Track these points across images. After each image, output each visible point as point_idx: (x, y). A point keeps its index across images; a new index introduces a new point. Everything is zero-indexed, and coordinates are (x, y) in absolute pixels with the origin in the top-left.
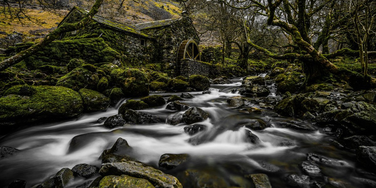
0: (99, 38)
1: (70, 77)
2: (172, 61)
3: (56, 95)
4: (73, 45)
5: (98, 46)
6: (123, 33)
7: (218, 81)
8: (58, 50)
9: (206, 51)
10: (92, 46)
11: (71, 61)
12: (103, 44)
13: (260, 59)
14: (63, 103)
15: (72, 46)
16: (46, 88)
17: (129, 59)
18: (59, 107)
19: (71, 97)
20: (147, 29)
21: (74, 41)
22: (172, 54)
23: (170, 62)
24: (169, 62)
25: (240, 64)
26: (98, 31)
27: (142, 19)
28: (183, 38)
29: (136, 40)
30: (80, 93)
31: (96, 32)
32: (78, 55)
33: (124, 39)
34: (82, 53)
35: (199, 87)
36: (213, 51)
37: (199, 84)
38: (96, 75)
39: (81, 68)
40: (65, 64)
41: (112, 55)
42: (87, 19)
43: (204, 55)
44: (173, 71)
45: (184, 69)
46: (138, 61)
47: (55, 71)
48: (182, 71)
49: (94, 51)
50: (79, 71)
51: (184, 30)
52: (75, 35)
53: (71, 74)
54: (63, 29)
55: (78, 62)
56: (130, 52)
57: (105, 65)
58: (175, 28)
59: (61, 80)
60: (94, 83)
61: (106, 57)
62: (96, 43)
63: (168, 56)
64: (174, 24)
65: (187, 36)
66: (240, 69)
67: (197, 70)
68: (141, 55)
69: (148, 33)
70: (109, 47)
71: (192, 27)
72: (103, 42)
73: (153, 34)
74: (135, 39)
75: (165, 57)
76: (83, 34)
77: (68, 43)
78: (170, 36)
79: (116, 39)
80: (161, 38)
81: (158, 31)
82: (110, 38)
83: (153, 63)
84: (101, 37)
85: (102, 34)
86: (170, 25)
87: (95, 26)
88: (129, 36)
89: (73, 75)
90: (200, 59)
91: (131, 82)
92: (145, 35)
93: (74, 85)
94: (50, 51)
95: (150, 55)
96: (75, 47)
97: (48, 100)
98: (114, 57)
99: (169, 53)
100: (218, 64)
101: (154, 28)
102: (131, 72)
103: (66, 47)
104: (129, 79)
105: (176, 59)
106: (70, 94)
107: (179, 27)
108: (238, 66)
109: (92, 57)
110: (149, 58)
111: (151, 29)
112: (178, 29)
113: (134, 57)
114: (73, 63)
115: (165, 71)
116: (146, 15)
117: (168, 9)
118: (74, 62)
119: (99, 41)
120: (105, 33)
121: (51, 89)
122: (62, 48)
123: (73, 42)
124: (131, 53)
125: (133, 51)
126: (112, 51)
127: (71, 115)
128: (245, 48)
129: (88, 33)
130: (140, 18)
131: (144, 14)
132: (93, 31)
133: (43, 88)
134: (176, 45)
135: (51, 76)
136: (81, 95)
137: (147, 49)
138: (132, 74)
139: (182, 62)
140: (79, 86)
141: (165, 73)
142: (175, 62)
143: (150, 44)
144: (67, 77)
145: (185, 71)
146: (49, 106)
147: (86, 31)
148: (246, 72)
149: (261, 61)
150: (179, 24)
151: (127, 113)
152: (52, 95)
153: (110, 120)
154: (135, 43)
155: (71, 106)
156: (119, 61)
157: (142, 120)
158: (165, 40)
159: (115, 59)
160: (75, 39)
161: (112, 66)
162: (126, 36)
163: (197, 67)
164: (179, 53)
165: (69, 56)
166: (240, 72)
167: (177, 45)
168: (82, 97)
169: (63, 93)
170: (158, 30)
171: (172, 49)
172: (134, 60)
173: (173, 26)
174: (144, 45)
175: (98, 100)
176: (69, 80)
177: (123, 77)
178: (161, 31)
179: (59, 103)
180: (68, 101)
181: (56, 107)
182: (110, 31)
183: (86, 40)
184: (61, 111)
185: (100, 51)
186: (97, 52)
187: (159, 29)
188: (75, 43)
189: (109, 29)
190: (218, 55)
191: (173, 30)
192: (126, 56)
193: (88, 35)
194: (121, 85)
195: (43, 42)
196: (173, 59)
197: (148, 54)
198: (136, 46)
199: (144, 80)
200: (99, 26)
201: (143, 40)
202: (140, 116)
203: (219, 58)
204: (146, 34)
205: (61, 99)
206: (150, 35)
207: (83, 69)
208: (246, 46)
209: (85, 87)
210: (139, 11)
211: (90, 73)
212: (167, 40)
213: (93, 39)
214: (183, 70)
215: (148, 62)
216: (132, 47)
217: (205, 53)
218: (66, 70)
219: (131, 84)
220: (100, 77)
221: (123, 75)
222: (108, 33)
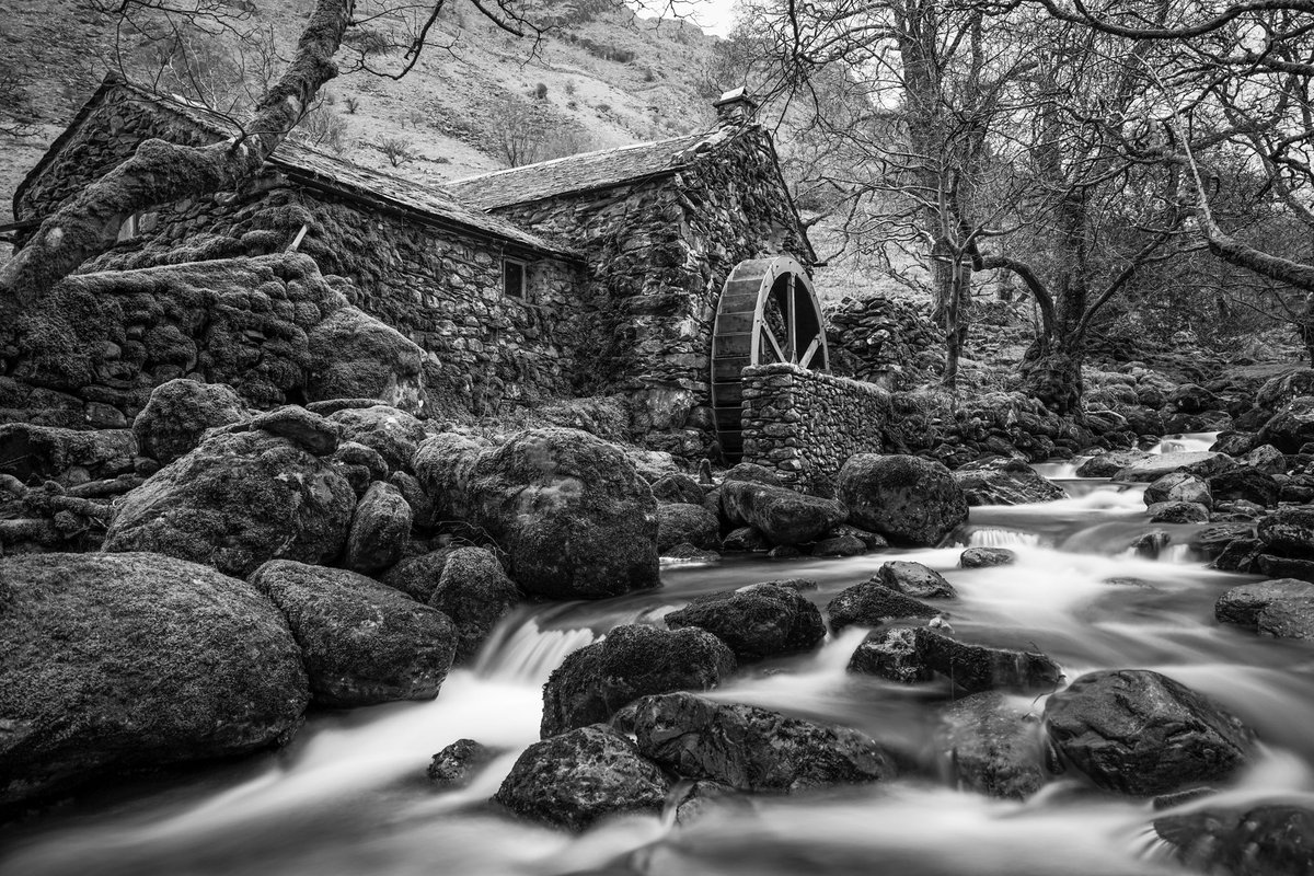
0: (293, 255)
1: (188, 494)
2: (690, 378)
3: (139, 612)
4: (147, 298)
5: (290, 305)
6: (418, 223)
7: (982, 485)
8: (63, 331)
9: (848, 320)
10: (257, 306)
11: (163, 396)
12: (319, 290)
13: (1127, 360)
14: (188, 659)
15: (145, 307)
16: (64, 568)
17: (455, 373)
18: (168, 691)
19: (227, 616)
20: (532, 205)
21: (150, 274)
22: (688, 338)
23: (680, 388)
24: (671, 384)
25: (1038, 389)
26: (277, 214)
27: (437, 161)
28: (737, 247)
29: (482, 268)
30: (265, 589)
31: (266, 223)
32: (180, 360)
33: (422, 262)
34: (206, 347)
35: (901, 526)
36: (888, 316)
37: (903, 508)
38: (337, 470)
39: (247, 434)
40: (113, 413)
41: (377, 353)
42: (277, 118)
43: (839, 343)
44: (692, 438)
45: (766, 422)
46: (499, 387)
47: (66, 457)
48: (754, 437)
49: (271, 332)
50: (238, 452)
51: (738, 203)
52: (134, 245)
53: (193, 473)
54: (142, 181)
55: (203, 399)
56: (455, 335)
57: (350, 412)
58: (697, 190)
59: (137, 514)
60: (333, 522)
61: (344, 368)
62: (277, 284)
63: (665, 353)
64: (688, 168)
65: (752, 237)
66: (1041, 412)
67: (830, 425)
68: (516, 354)
69: (539, 227)
70: (350, 309)
71: (775, 187)
72: (317, 277)
73: (570, 232)
74: (482, 258)
75: (645, 362)
76: (182, 236)
77: (120, 289)
78: (672, 238)
79: (380, 263)
80: (617, 248)
81: (602, 208)
82: (349, 255)
83: (580, 396)
84: (302, 248)
85: (304, 230)
86: (671, 174)
87: (257, 184)
88: (448, 240)
89: (204, 478)
90: (827, 367)
91: (558, 505)
92: (528, 238)
93: (217, 538)
94: (16, 339)
95: (559, 349)
96: (160, 308)
97: (92, 645)
98: (387, 368)
99: (670, 335)
100: (922, 391)
101: (571, 197)
102: (552, 447)
103: (109, 313)
104: (546, 491)
105: (708, 369)
106: (215, 602)
107: (714, 182)
108: (1032, 401)
109: (265, 366)
110: (556, 370)
111: (553, 200)
112: (711, 193)
113: (476, 364)
114: (173, 404)
115: (655, 436)
116: (454, 141)
117: (573, 105)
118: (180, 397)
119: (296, 275)
120: (321, 227)
121: (97, 572)
122: (85, 316)
123: (149, 280)
124: (461, 340)
125: (473, 330)
126: (378, 331)
127: (246, 733)
128: (1068, 294)
129: (217, 231)
130: (423, 158)
131: (443, 132)
132: (249, 214)
133: (47, 573)
134: (705, 289)
135: (51, 490)
136: (274, 599)
137: (541, 318)
138: (560, 462)
139: (747, 385)
140: (248, 544)
141: (652, 446)
142: (701, 386)
143: (558, 285)
144: (170, 490)
145: (773, 438)
146: (108, 692)
147: (202, 220)
148: (1073, 430)
149: (1137, 370)
150: (716, 165)
151: (660, 720)
152: (114, 615)
153: (550, 769)
154: (480, 286)
155: (240, 676)
156: (416, 385)
157: (786, 766)
158: (643, 261)
159: (394, 376)
160: (135, 268)
161: (391, 420)
162: (429, 242)
163: (825, 410)
164: (720, 332)
165: (128, 366)
166: (1044, 432)
167: (709, 286)
168: (286, 613)
169: (175, 595)
170: (599, 203)
171: (686, 313)
172: (477, 381)
173: (686, 180)
174: (524, 292)
175: (390, 626)
176: (184, 510)
177: (498, 479)
178: (613, 210)
179: (165, 661)
180: (215, 644)
181: (154, 691)
182: (347, 211)
183: (220, 268)
184: (189, 714)
185: (307, 330)
186: (288, 337)
187: (602, 198)
188: (163, 288)
189: (339, 202)
190: (914, 341)
191: (689, 202)
192: (433, 357)
193: (220, 238)
194: (494, 532)
195: (26, 266)
196: (691, 370)
197: (547, 346)
198: (483, 300)
199: (635, 494)
200: (281, 187)
201: (518, 263)
202: (767, 741)
203: (922, 359)
204: (528, 227)
205: (173, 638)
206: (552, 236)
207: (262, 442)
208: (1072, 285)
209: (279, 552)
210: (417, 121)
211: (302, 463)
212: (653, 263)
213: (259, 262)
214: (757, 428)
215: (553, 391)
216: (466, 305)
217: (841, 334)
218: (127, 449)
219: (562, 520)
220: (360, 485)
221: (502, 466)
222: (338, 225)
